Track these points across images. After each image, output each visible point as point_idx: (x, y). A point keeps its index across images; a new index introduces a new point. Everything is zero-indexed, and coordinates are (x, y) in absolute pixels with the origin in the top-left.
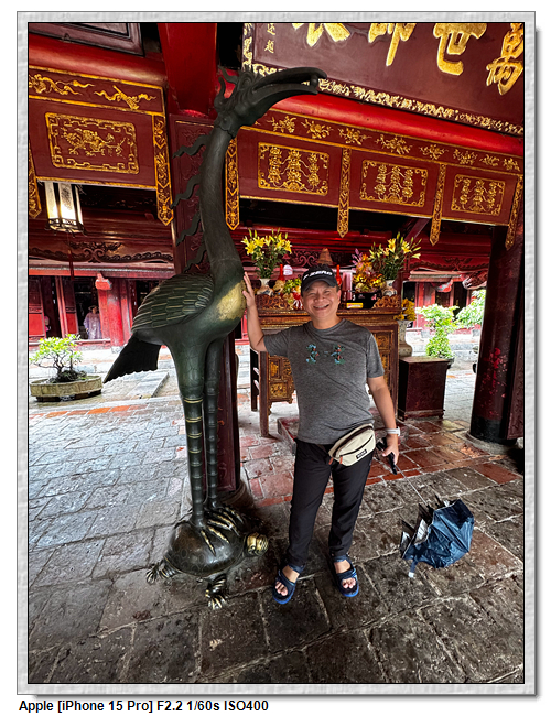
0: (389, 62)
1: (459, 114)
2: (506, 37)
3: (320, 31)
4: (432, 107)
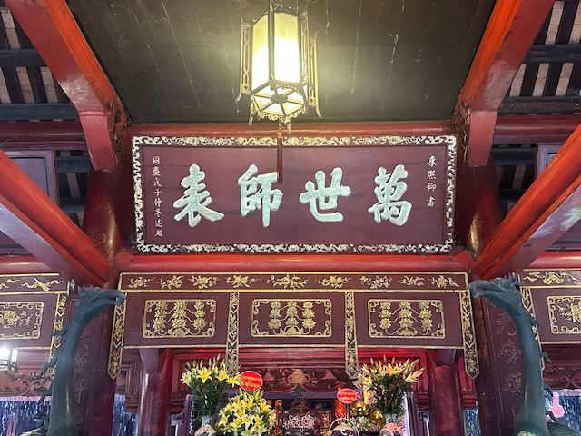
0: (266, 223)
1: (356, 246)
2: (376, 190)
3: (198, 218)
4: (323, 247)
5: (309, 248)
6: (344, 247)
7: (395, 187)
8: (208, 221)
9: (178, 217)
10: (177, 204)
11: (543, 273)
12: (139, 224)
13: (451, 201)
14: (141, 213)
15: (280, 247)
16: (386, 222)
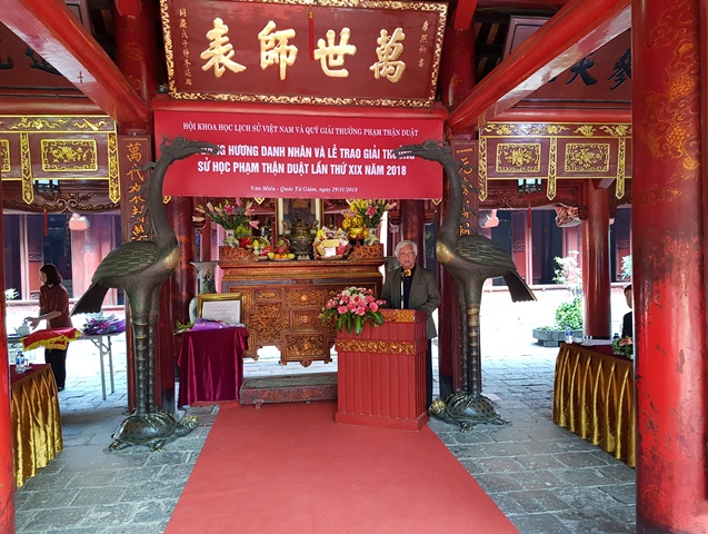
0: (283, 77)
1: (358, 100)
2: (378, 50)
3: (223, 69)
4: (330, 100)
5: (319, 100)
6: (348, 100)
7: (393, 48)
8: (232, 72)
9: (205, 68)
10: (204, 55)
11: (497, 125)
12: (171, 72)
13: (437, 63)
14: (172, 63)
15: (295, 99)
16: (383, 79)
